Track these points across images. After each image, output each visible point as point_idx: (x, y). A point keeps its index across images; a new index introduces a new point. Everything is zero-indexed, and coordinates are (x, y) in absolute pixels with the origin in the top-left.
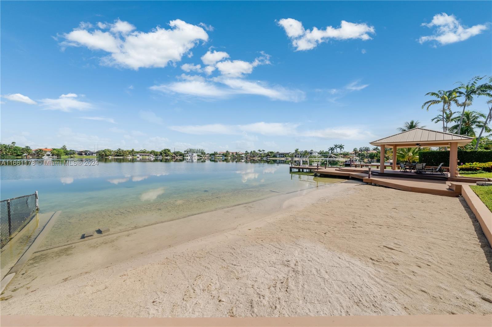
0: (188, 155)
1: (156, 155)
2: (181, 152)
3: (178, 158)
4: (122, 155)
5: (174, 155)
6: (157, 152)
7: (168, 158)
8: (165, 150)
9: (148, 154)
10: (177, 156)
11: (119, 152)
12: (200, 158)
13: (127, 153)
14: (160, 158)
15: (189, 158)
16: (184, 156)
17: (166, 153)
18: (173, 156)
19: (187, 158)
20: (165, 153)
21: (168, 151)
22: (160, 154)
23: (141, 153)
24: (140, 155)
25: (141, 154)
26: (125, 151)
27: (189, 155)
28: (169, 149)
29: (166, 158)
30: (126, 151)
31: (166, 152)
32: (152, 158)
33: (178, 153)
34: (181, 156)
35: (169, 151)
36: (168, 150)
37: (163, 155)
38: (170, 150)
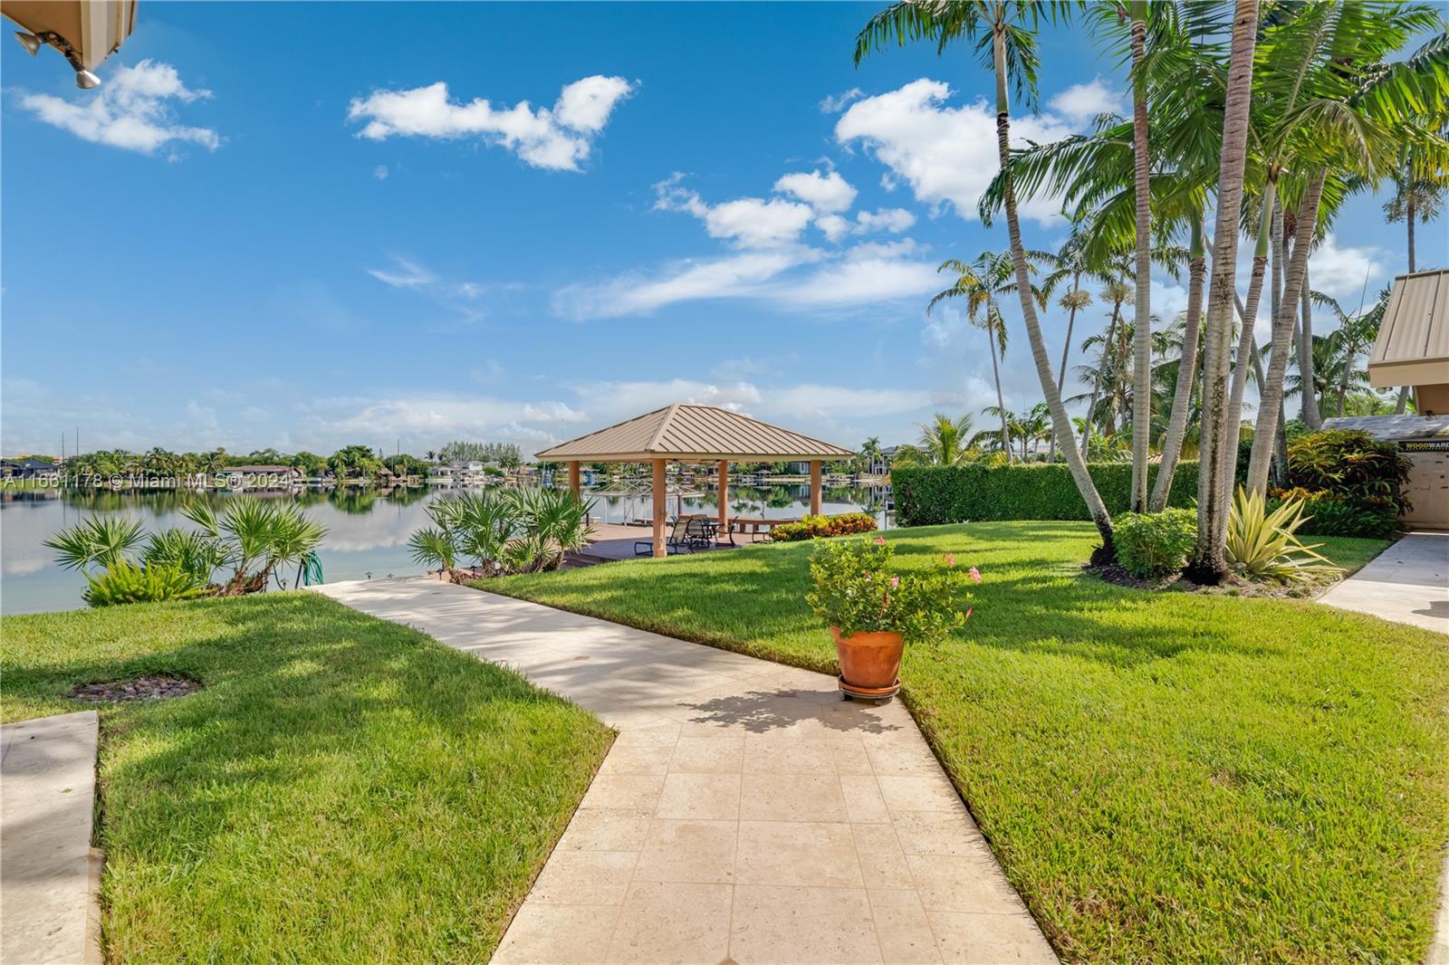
0: (443, 469)
1: (314, 473)
2: (415, 457)
3: (402, 485)
4: (166, 473)
5: (385, 471)
6: (318, 460)
7: (361, 481)
8: (348, 452)
9: (280, 469)
10: (398, 476)
11: (154, 461)
12: (496, 480)
13: (190, 464)
14: (328, 482)
15: (448, 480)
16: (426, 476)
17: (354, 461)
18: (379, 477)
19: (440, 481)
20: (350, 464)
21: (363, 456)
22: (327, 467)
23: (253, 464)
24: (245, 474)
25: (246, 468)
26: (183, 459)
27: (449, 469)
28: (368, 447)
29: (353, 481)
30: (187, 458)
31: (352, 460)
32: (296, 482)
33: (402, 462)
34: (416, 477)
35: (365, 453)
36: (360, 449)
37: (338, 470)
38: (368, 451)
